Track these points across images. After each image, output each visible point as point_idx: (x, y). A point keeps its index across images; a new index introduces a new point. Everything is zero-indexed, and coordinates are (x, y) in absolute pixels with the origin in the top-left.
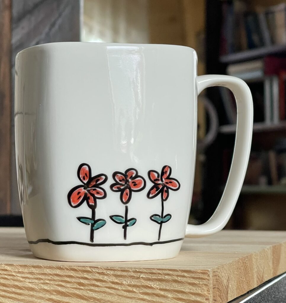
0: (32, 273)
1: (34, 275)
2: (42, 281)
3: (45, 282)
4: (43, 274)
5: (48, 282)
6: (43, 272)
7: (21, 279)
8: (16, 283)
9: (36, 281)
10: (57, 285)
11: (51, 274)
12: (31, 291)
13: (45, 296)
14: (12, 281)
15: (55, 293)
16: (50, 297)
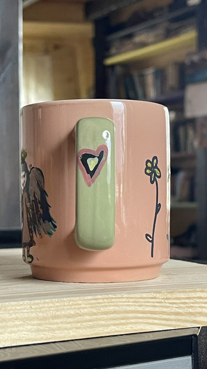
0: (178, 299)
1: (180, 300)
2: (187, 305)
3: (190, 305)
4: (188, 298)
5: (192, 305)
6: (188, 296)
7: (169, 305)
8: (165, 310)
9: (182, 305)
10: (199, 307)
11: (194, 298)
12: (177, 315)
13: (190, 318)
14: (161, 308)
15: (199, 315)
16: (194, 319)
